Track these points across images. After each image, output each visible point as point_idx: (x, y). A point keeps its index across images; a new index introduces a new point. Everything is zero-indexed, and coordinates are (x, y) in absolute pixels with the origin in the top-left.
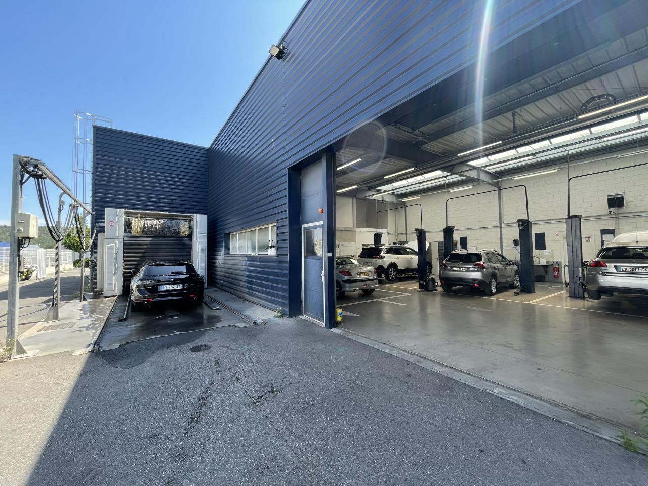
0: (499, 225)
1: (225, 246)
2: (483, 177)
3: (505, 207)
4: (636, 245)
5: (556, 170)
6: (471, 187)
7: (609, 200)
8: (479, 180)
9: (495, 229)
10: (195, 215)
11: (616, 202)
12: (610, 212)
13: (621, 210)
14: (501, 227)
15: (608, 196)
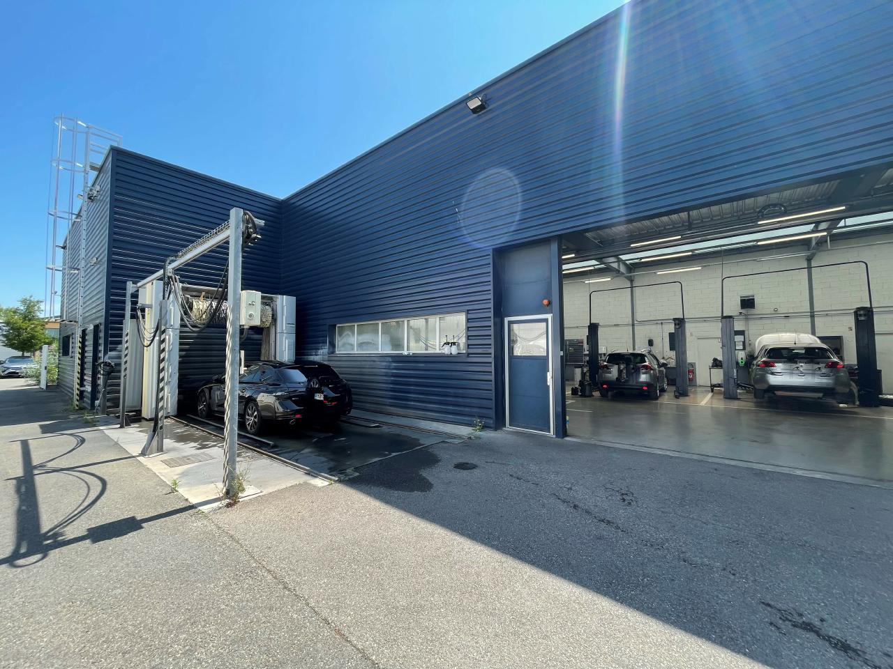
0: (631, 323)
1: (330, 342)
2: (623, 269)
3: (638, 302)
4: (794, 346)
5: (700, 268)
6: (609, 279)
7: (741, 301)
8: (619, 271)
9: (627, 328)
10: (279, 296)
11: (748, 303)
12: (741, 313)
13: (751, 311)
14: (633, 325)
15: (741, 297)
